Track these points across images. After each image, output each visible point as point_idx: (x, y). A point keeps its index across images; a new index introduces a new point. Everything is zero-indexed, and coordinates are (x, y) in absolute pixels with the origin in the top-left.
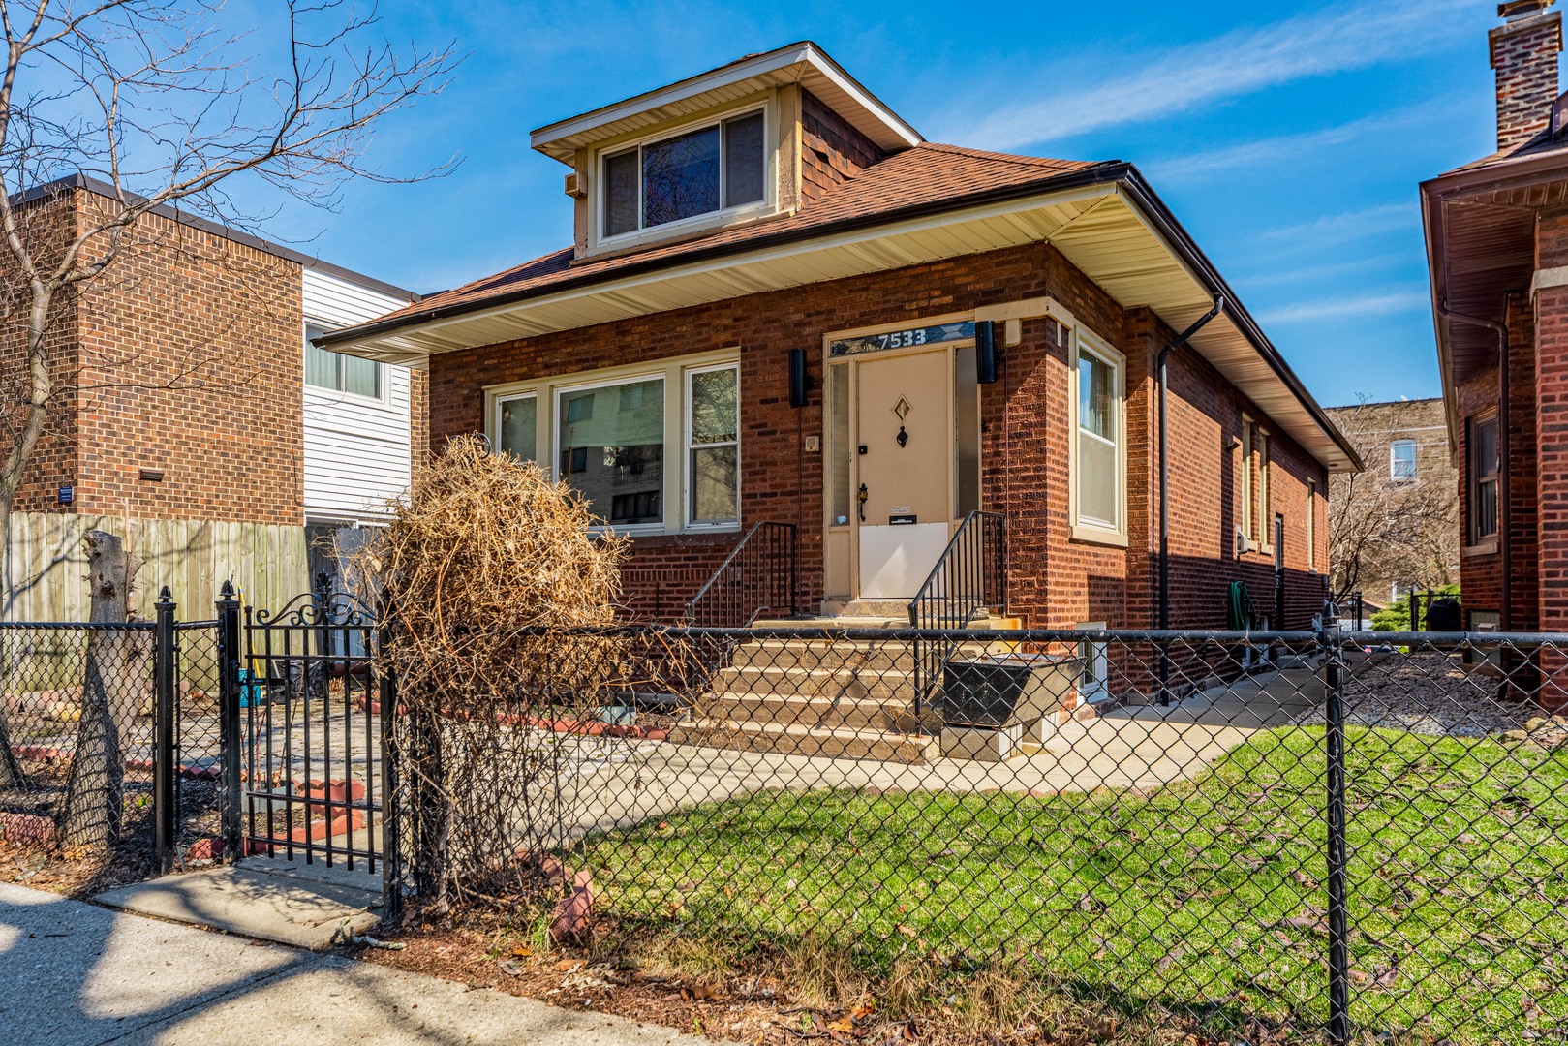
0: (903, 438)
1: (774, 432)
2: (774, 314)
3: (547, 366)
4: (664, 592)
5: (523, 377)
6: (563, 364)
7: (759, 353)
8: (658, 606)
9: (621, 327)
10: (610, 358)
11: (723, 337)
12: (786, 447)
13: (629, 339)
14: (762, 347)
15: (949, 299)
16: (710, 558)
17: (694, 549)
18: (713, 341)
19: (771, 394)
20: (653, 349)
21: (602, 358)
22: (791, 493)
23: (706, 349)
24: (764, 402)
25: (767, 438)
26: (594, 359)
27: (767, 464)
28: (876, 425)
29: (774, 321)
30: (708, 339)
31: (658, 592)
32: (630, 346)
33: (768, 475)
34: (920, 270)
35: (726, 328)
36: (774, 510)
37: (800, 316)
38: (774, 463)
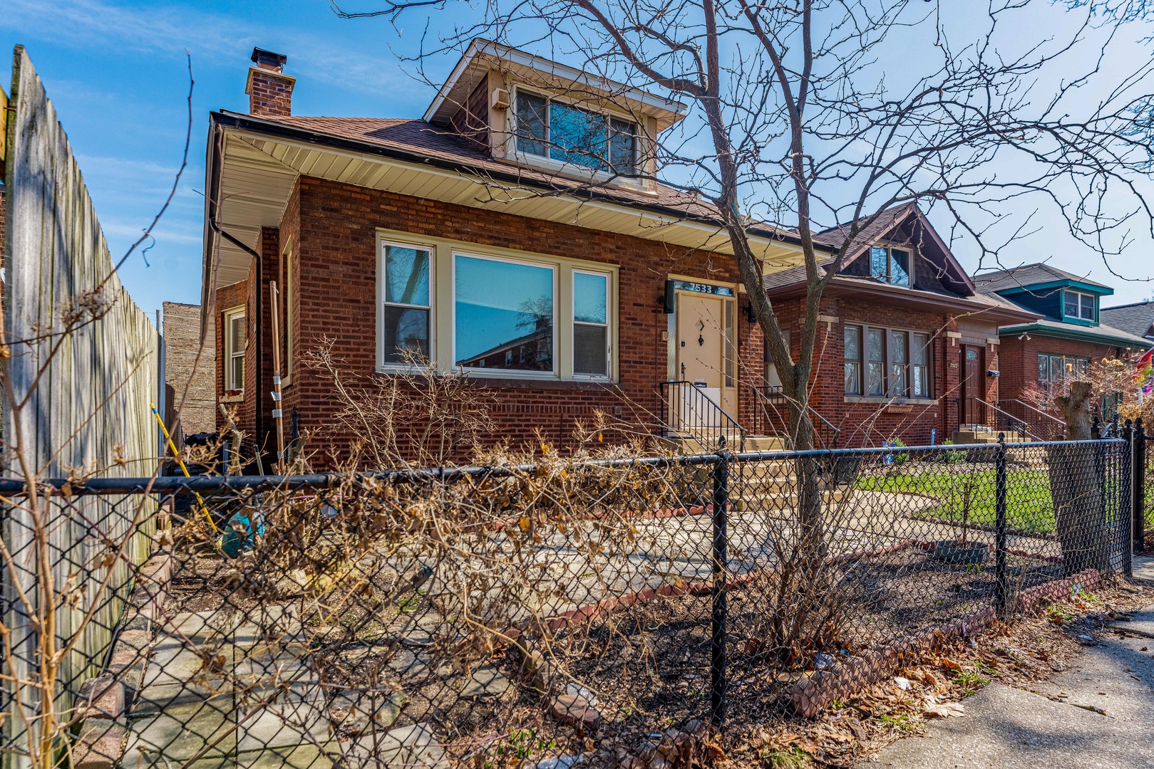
0: (701, 341)
1: (641, 325)
2: (641, 252)
3: (457, 231)
4: (567, 421)
5: (429, 232)
6: (475, 234)
7: (633, 274)
8: (561, 431)
9: (530, 223)
10: (520, 243)
11: (609, 256)
12: (648, 335)
13: (537, 234)
14: (634, 270)
15: (727, 275)
16: (601, 399)
17: (589, 393)
18: (603, 255)
19: (640, 301)
20: (557, 248)
21: (513, 241)
22: (651, 363)
23: (598, 260)
24: (635, 304)
25: (637, 327)
26: (505, 240)
27: (637, 343)
28: (689, 333)
29: (641, 256)
30: (599, 254)
31: (562, 421)
32: (538, 239)
33: (638, 350)
35: (611, 251)
36: (641, 372)
37: (656, 259)
38: (641, 344)
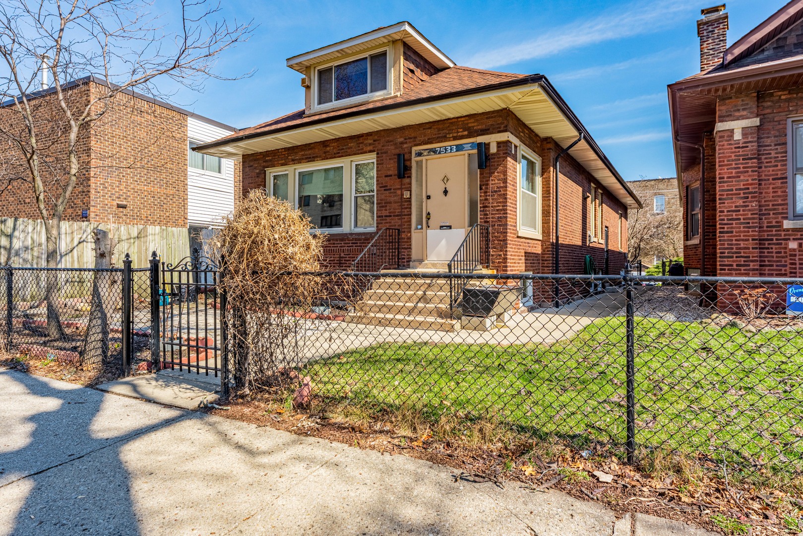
0: (446, 192)
1: (390, 189)
2: (391, 139)
3: (293, 160)
4: (343, 257)
5: (283, 165)
6: (300, 159)
7: (384, 155)
8: (340, 263)
9: (324, 144)
10: (320, 157)
11: (369, 148)
12: (395, 196)
13: (328, 149)
14: (385, 153)
15: (466, 133)
16: (363, 243)
17: (356, 239)
18: (365, 149)
19: (390, 173)
20: (338, 153)
21: (317, 157)
22: (397, 216)
23: (362, 153)
24: (386, 176)
25: (387, 192)
26: (313, 157)
27: (387, 203)
28: (434, 187)
29: (391, 141)
30: (362, 149)
31: (340, 257)
32: (328, 152)
33: (388, 208)
34: (454, 120)
35: (370, 144)
36: (390, 223)
37: (402, 139)
38: (390, 203)
